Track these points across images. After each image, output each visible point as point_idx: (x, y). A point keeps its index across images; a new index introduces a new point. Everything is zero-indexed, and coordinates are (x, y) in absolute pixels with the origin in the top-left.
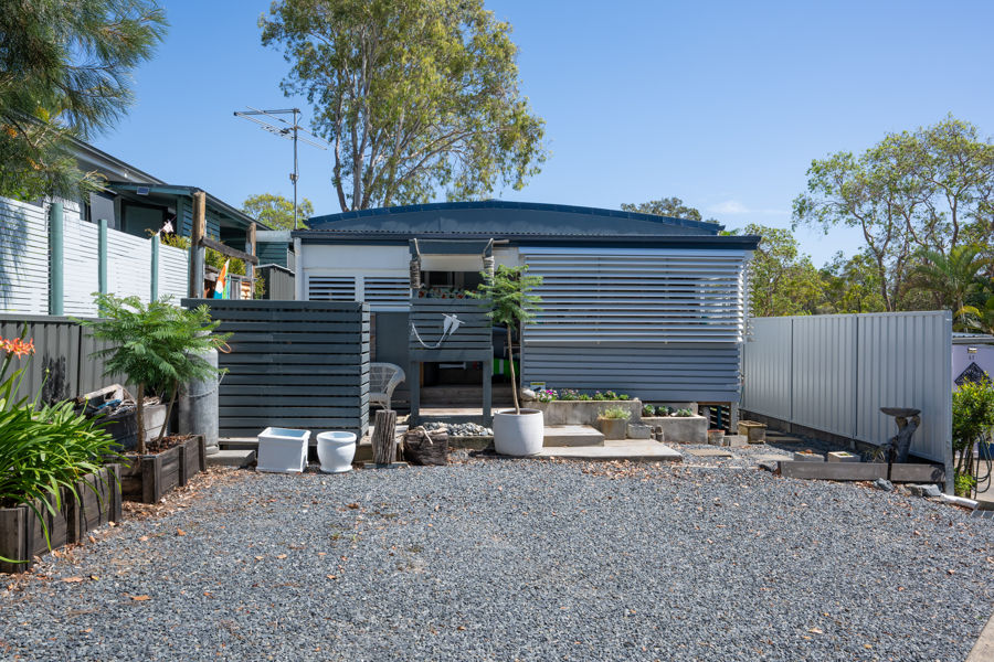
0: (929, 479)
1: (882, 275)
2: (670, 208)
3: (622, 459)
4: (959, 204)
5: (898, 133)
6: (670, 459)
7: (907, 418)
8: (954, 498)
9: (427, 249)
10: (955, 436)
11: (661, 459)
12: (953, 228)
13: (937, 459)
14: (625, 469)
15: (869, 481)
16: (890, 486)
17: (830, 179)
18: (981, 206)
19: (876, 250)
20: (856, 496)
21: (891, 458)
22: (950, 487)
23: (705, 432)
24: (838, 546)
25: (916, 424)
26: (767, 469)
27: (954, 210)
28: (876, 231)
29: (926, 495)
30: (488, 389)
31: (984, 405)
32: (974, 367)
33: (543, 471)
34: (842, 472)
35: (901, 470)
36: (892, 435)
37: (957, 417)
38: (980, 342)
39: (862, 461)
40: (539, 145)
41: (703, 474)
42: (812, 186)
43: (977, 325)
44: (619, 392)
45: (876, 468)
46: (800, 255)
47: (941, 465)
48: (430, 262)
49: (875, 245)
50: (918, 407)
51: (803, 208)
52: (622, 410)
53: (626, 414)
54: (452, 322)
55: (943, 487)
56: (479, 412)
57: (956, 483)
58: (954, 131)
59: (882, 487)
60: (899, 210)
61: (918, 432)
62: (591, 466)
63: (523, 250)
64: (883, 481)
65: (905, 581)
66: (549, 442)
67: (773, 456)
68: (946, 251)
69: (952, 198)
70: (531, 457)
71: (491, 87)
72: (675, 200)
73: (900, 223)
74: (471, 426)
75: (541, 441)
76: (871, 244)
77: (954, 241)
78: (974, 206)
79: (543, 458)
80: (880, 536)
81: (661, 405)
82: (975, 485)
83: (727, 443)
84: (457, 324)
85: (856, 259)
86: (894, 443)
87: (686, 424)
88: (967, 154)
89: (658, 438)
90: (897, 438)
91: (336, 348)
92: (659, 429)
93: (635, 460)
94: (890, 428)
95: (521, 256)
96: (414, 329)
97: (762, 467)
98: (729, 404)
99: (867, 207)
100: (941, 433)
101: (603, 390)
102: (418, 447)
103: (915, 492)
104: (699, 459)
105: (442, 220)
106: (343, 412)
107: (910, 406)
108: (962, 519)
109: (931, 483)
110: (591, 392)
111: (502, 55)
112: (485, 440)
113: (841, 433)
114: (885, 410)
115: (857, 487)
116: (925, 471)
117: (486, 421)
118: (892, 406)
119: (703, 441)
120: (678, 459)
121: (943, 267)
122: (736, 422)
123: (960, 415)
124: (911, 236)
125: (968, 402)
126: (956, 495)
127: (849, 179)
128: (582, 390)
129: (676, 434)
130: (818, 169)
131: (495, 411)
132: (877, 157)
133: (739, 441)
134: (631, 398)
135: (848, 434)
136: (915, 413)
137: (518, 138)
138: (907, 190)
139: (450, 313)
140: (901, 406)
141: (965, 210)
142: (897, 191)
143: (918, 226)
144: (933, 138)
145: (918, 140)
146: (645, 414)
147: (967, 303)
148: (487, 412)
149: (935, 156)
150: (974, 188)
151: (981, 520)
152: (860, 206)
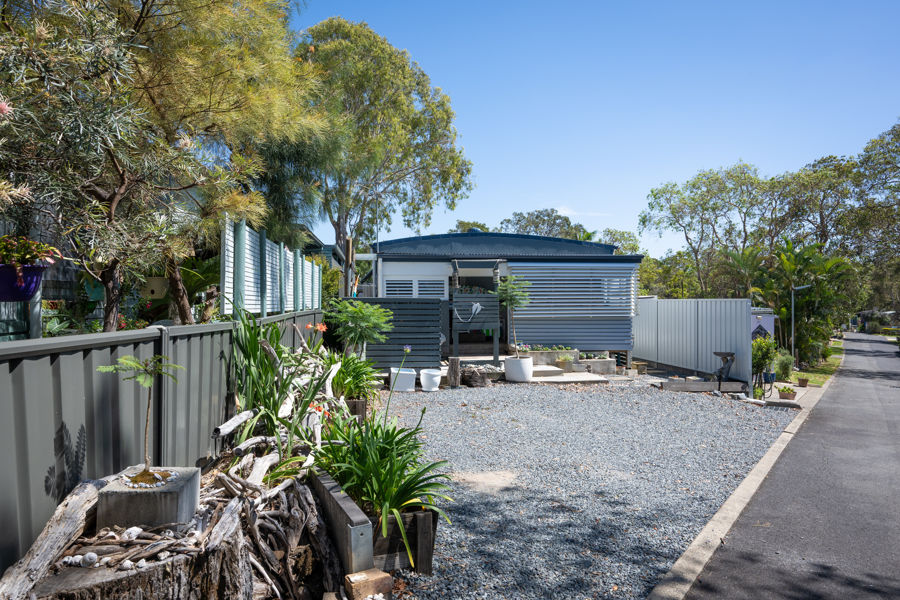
0: (740, 389)
1: (698, 265)
2: (548, 215)
3: (576, 383)
4: (747, 219)
5: (707, 170)
6: (602, 382)
7: (728, 357)
8: (753, 400)
9: (462, 265)
10: (753, 367)
11: (597, 382)
12: (743, 234)
13: (744, 379)
14: (581, 387)
15: (710, 392)
16: (720, 394)
17: (663, 201)
18: (760, 219)
19: (694, 248)
20: (703, 399)
21: (720, 379)
22: (751, 395)
23: (614, 368)
24: (701, 420)
25: (733, 360)
26: (655, 386)
27: (744, 222)
28: (693, 235)
29: (739, 398)
30: (496, 344)
31: (768, 350)
32: (760, 327)
33: (538, 389)
34: (695, 387)
35: (725, 386)
36: (719, 367)
37: (754, 356)
38: (764, 313)
39: (705, 381)
40: (468, 179)
41: (623, 390)
42: (651, 206)
43: (760, 299)
44: (566, 345)
45: (712, 385)
46: (640, 250)
47: (746, 383)
48: (464, 272)
49: (693, 245)
50: (733, 351)
51: (644, 221)
52: (569, 355)
53: (571, 358)
54: (477, 307)
55: (747, 394)
56: (491, 358)
57: (754, 393)
58: (743, 170)
59: (716, 395)
60: (707, 221)
61: (733, 366)
62: (561, 387)
63: (510, 264)
64: (716, 392)
65: (736, 432)
66: (536, 374)
67: (657, 381)
68: (741, 252)
69: (743, 215)
70: (527, 382)
71: (435, 137)
72: (553, 210)
73: (708, 230)
74: (489, 366)
75: (531, 374)
76: (691, 244)
77: (744, 242)
78: (757, 220)
79: (534, 383)
80: (720, 416)
81: (589, 352)
82: (763, 394)
83: (627, 374)
84: (480, 308)
85: (679, 253)
86: (721, 371)
87: (605, 363)
88: (751, 186)
89: (589, 371)
90: (722, 368)
91: (427, 324)
92: (589, 367)
93: (583, 383)
94: (719, 363)
95: (509, 268)
96: (456, 312)
97: (652, 385)
98: (626, 352)
99: (687, 219)
100: (747, 366)
101: (556, 345)
102: (470, 377)
103: (733, 397)
104: (616, 382)
105: (453, 244)
106: (431, 359)
107: (728, 351)
108: (759, 409)
109: (741, 392)
110: (551, 347)
111: (445, 117)
112: (498, 374)
113: (689, 367)
114: (715, 353)
115: (703, 395)
116: (737, 386)
117: (497, 363)
118: (718, 351)
119: (614, 373)
120: (607, 382)
121: (738, 261)
122: (630, 362)
123: (756, 355)
124: (716, 239)
125: (760, 348)
126: (755, 398)
127: (675, 202)
128: (545, 345)
129: (599, 369)
130: (656, 195)
131: (501, 358)
132: (694, 186)
133: (633, 372)
134: (572, 349)
135: (693, 368)
136: (732, 355)
137: (451, 175)
138: (714, 210)
139: (476, 302)
140: (723, 351)
141: (751, 222)
142: (707, 210)
143: (720, 232)
144: (729, 175)
145: (720, 176)
146: (581, 358)
147: (754, 285)
148: (496, 358)
149: (731, 186)
150: (756, 207)
151: (768, 410)
152: (682, 219)
